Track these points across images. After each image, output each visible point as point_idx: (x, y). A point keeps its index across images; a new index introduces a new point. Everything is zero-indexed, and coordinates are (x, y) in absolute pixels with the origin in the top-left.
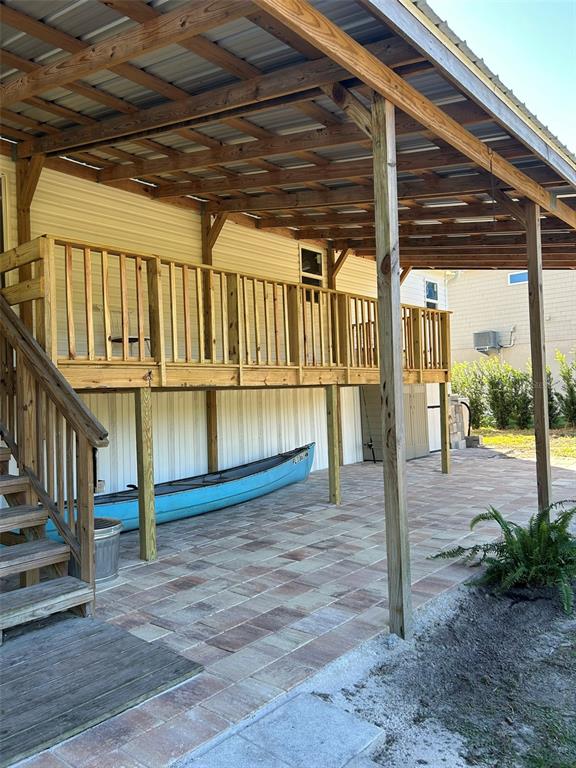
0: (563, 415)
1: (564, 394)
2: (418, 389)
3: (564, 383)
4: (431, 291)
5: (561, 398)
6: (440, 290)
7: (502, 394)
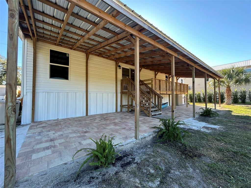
0: (202, 100)
1: (203, 97)
2: (181, 95)
3: (203, 95)
4: (182, 80)
5: (202, 98)
6: (183, 80)
7: (191, 97)
